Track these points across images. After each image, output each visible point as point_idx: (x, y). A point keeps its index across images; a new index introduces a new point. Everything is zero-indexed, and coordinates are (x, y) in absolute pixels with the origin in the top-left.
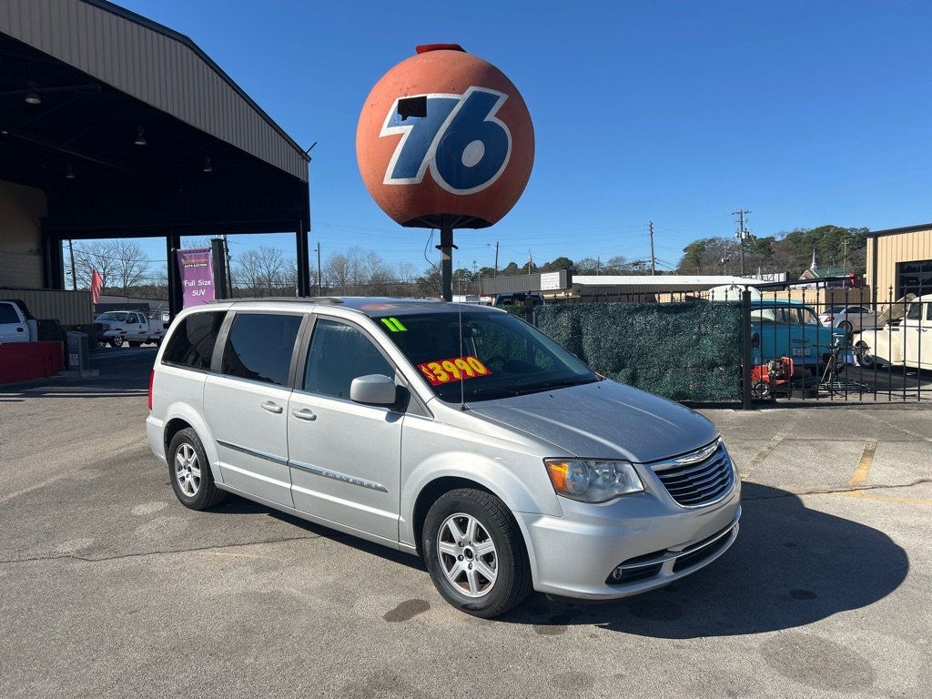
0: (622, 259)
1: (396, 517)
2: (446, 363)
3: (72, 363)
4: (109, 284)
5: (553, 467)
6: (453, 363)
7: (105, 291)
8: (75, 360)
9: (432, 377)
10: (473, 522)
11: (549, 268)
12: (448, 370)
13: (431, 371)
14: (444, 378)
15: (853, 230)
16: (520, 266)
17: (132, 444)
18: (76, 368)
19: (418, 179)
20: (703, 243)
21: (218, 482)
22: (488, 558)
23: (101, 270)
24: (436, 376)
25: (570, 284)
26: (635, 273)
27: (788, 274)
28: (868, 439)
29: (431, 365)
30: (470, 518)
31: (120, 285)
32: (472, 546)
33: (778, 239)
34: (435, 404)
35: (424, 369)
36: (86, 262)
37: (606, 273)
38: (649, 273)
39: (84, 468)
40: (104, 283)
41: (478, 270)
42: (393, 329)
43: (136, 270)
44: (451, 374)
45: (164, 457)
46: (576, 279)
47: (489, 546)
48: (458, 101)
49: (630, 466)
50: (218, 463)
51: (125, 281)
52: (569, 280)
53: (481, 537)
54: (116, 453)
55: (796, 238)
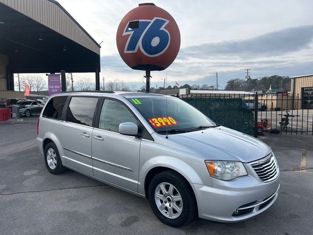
0: (207, 85)
1: (137, 182)
2: (159, 119)
3: (13, 116)
4: (32, 90)
5: (209, 164)
6: (162, 119)
7: (31, 92)
8: (14, 115)
9: (154, 124)
10: (172, 187)
11: (182, 88)
12: (161, 122)
13: (153, 122)
14: (159, 125)
15: (284, 77)
16: (172, 87)
17: (30, 146)
18: (14, 118)
19: (136, 51)
20: (234, 80)
21: (64, 164)
22: (178, 203)
23: (29, 85)
24: (155, 124)
25: (189, 93)
26: (210, 90)
27: (263, 91)
28: (302, 150)
29: (153, 120)
30: (171, 185)
31: (36, 91)
32: (171, 196)
33: (259, 79)
34: (155, 135)
35: (150, 121)
36: (24, 82)
37: (201, 90)
38: (216, 90)
39: (10, 156)
40: (31, 89)
41: (158, 88)
42: (136, 103)
43: (41, 85)
44: (161, 123)
45: (43, 153)
46: (192, 91)
47: (179, 198)
48: (150, 22)
49: (241, 164)
50: (63, 156)
51: (38, 89)
52: (189, 91)
53: (175, 193)
54: (23, 150)
55: (265, 79)
